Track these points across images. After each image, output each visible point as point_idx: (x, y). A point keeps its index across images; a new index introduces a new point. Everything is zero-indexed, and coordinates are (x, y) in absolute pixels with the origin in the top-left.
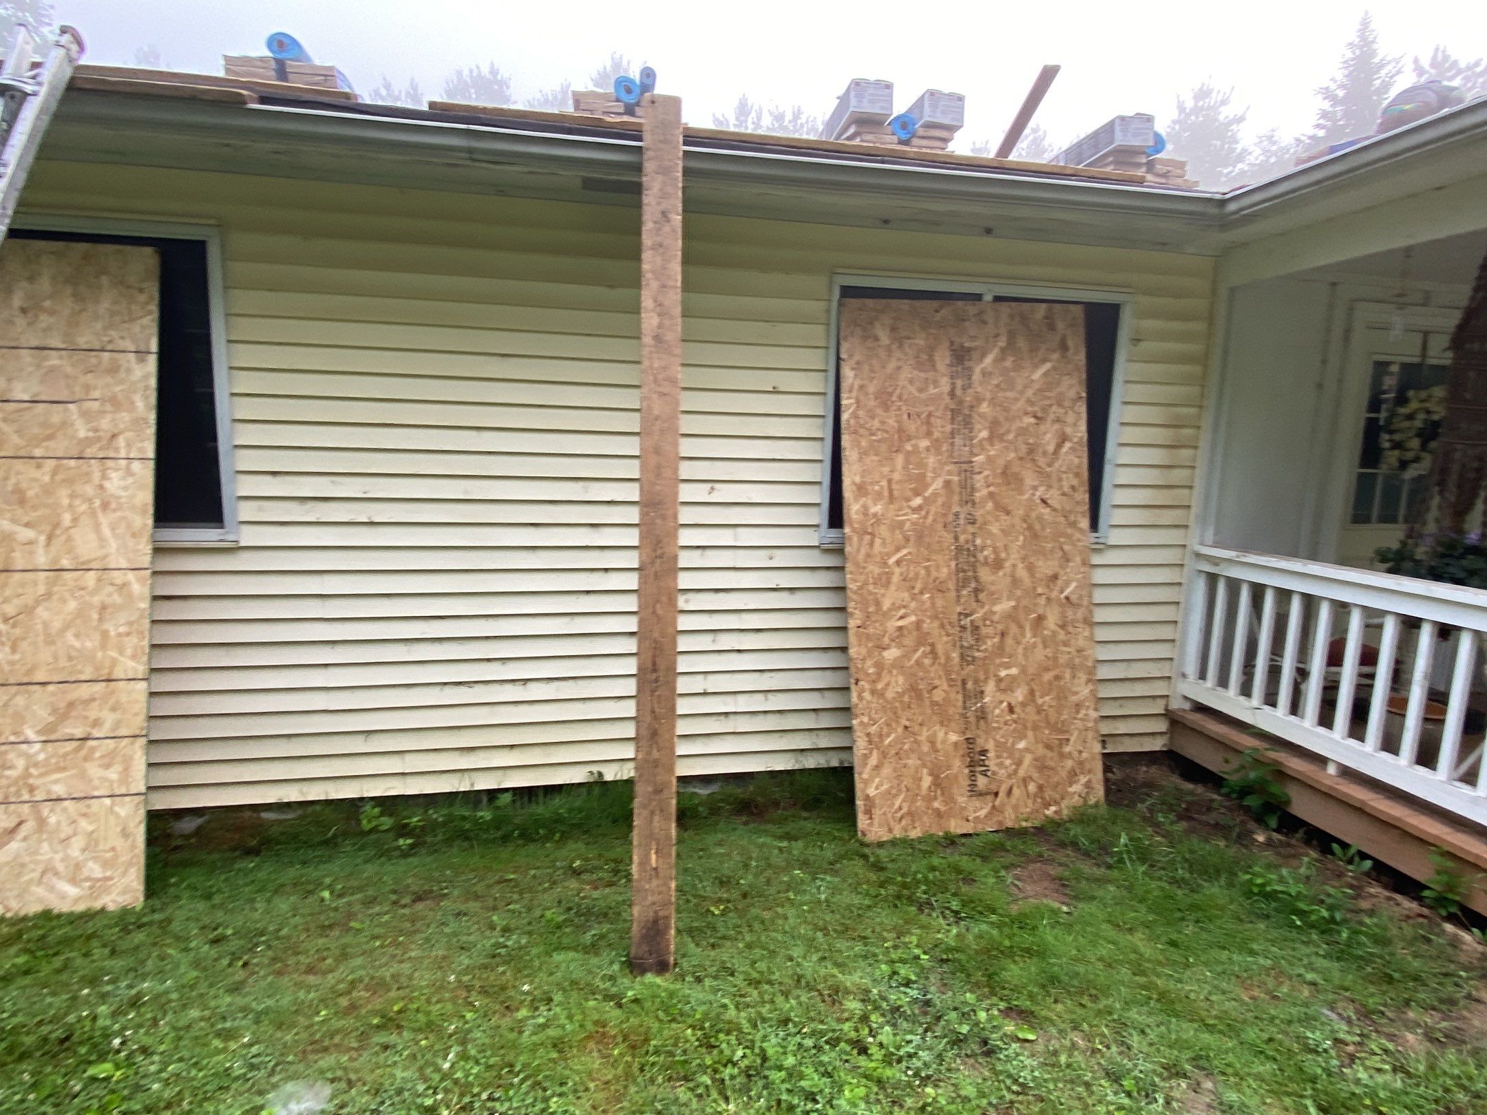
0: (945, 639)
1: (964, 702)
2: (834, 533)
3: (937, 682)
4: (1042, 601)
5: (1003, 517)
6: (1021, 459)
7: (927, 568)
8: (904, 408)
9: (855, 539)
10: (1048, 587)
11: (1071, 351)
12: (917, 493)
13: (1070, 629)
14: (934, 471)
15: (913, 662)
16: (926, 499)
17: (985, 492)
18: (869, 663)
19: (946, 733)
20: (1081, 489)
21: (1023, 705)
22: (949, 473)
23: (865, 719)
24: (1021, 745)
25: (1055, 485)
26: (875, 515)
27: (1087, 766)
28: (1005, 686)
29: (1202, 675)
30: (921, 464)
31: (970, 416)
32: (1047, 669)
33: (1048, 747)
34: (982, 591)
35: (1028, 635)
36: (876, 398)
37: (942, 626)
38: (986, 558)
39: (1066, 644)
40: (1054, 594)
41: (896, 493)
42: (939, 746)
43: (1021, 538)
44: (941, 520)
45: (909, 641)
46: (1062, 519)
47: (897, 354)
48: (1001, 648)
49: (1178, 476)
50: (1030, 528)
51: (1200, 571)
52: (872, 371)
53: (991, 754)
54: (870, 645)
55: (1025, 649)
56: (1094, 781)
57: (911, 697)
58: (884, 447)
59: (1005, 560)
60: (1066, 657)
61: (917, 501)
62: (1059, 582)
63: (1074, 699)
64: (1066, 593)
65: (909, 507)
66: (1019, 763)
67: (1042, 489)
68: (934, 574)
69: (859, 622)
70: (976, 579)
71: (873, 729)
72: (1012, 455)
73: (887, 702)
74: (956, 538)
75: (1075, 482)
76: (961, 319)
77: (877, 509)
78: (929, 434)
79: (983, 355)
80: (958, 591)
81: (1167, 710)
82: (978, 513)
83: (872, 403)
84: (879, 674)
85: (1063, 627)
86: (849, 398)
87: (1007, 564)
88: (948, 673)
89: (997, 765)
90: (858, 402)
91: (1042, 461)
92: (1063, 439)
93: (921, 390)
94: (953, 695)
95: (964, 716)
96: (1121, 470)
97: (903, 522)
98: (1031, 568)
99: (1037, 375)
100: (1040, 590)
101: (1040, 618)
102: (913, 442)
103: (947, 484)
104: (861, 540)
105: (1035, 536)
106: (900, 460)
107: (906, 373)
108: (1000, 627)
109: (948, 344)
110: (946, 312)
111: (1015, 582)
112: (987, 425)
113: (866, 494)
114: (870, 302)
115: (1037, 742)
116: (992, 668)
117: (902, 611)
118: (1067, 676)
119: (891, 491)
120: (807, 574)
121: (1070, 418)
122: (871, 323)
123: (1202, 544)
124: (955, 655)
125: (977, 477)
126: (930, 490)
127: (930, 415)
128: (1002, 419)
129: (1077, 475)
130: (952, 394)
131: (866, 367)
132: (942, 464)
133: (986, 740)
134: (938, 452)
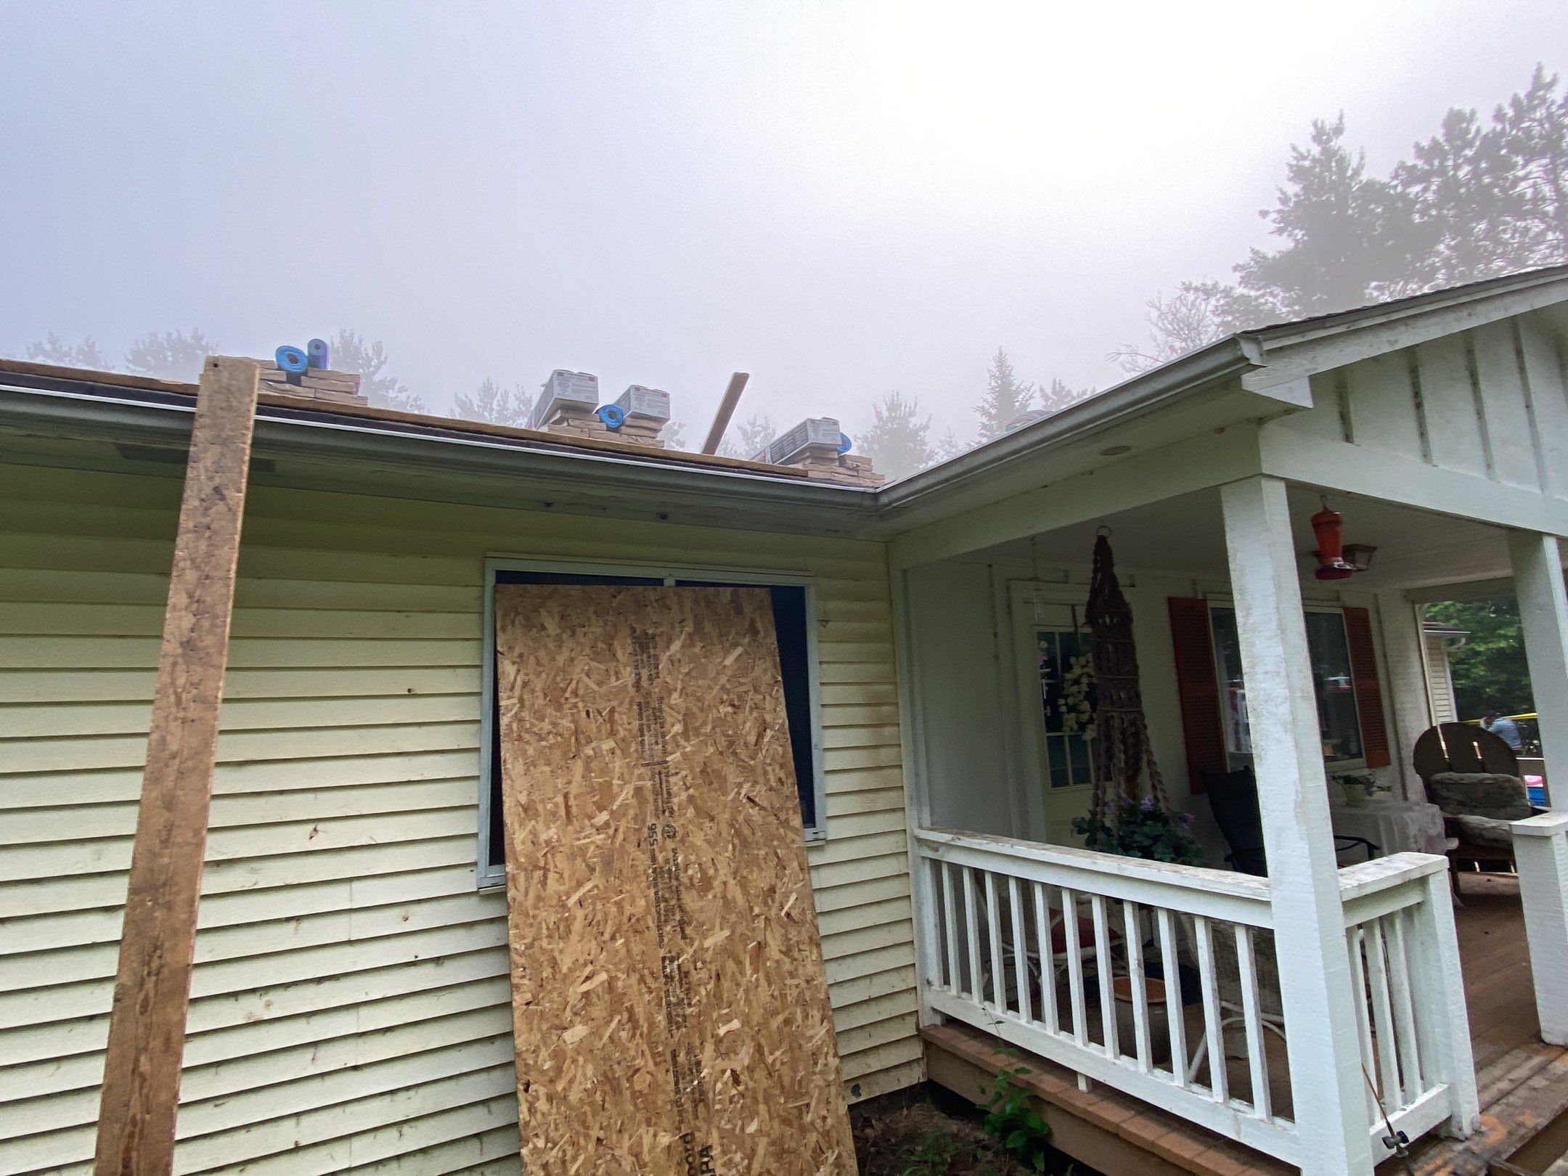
0: (647, 997)
1: (677, 1083)
2: (495, 872)
3: (639, 1062)
4: (761, 923)
5: (708, 824)
6: (721, 753)
7: (619, 905)
8: (580, 705)
9: (522, 879)
10: (766, 903)
11: (762, 633)
12: (601, 808)
13: (796, 954)
14: (621, 777)
15: (605, 1039)
16: (612, 813)
17: (684, 796)
18: (544, 1054)
19: (655, 1135)
20: (790, 781)
21: (750, 1070)
22: (641, 778)
23: (540, 1143)
24: (752, 1128)
25: (761, 779)
26: (548, 842)
27: (834, 1135)
28: (725, 1048)
29: (946, 981)
30: (605, 771)
31: (660, 710)
32: (775, 1013)
33: (786, 1121)
34: (689, 924)
35: (749, 972)
36: (545, 695)
37: (642, 980)
38: (691, 879)
39: (792, 975)
40: (773, 913)
41: (574, 810)
42: (647, 1158)
43: (730, 847)
44: (634, 838)
45: (598, 1011)
46: (772, 819)
47: (569, 644)
48: (717, 994)
49: (885, 755)
50: (738, 833)
51: (923, 858)
52: (538, 663)
53: (715, 1152)
54: (545, 1027)
55: (747, 991)
56: (844, 1154)
57: (604, 1093)
58: (558, 753)
59: (715, 877)
60: (795, 992)
61: (603, 817)
62: (777, 896)
63: (809, 1047)
64: (786, 909)
65: (592, 825)
66: (751, 1156)
67: (747, 786)
68: (628, 910)
69: (529, 996)
70: (682, 910)
71: (552, 1156)
72: (711, 750)
73: (571, 1108)
74: (654, 859)
75: (782, 775)
76: (640, 605)
77: (552, 833)
78: (612, 733)
79: (670, 641)
80: (659, 928)
81: (918, 1029)
82: (677, 824)
83: (541, 701)
84: (559, 1070)
85: (787, 953)
86: (509, 698)
87: (716, 883)
88: (652, 1045)
89: (724, 1165)
90: (521, 700)
91: (743, 754)
92: (764, 727)
93: (600, 684)
94: (660, 1077)
95: (677, 1103)
96: (829, 754)
97: (586, 846)
98: (743, 883)
99: (729, 661)
100: (757, 910)
101: (761, 946)
102: (594, 744)
103: (638, 791)
104: (528, 879)
105: (745, 843)
106: (578, 766)
107: (582, 663)
108: (713, 967)
109: (628, 631)
110: (624, 597)
111: (727, 903)
112: (680, 718)
113: (536, 815)
114: (533, 588)
115: (771, 1118)
116: (708, 1025)
117: (589, 968)
118: (799, 1016)
119: (568, 807)
120: (461, 933)
121: (768, 704)
122: (536, 610)
123: (920, 827)
124: (661, 1018)
125: (673, 780)
126: (618, 803)
127: (612, 711)
128: (695, 710)
129: (782, 766)
130: (637, 685)
131: (532, 659)
132: (631, 768)
133: (708, 1132)
134: (625, 753)
